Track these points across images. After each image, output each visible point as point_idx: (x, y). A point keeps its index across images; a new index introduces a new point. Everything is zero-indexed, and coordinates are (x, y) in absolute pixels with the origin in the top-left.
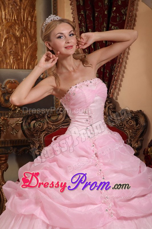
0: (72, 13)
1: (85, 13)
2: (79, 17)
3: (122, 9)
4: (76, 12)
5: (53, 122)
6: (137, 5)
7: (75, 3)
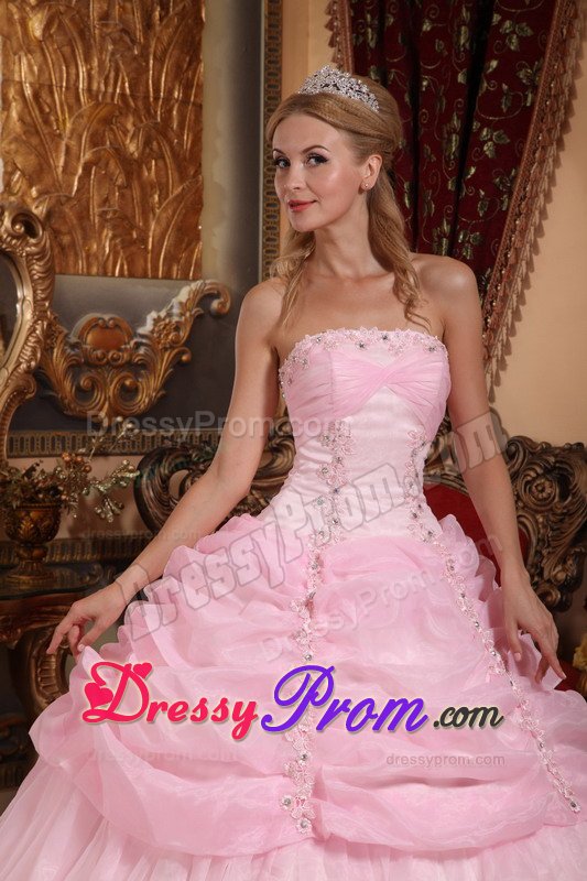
3: (522, 67)
6: (579, 54)
7: (346, 38)
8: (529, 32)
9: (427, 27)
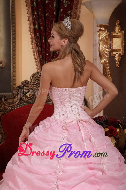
0: (28, 13)
1: (38, 13)
2: (33, 16)
3: (68, 11)
4: (30, 12)
5: (9, 104)
6: (80, 8)
7: (30, 4)
8: (69, 3)
9: (47, 2)
